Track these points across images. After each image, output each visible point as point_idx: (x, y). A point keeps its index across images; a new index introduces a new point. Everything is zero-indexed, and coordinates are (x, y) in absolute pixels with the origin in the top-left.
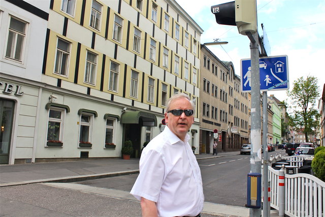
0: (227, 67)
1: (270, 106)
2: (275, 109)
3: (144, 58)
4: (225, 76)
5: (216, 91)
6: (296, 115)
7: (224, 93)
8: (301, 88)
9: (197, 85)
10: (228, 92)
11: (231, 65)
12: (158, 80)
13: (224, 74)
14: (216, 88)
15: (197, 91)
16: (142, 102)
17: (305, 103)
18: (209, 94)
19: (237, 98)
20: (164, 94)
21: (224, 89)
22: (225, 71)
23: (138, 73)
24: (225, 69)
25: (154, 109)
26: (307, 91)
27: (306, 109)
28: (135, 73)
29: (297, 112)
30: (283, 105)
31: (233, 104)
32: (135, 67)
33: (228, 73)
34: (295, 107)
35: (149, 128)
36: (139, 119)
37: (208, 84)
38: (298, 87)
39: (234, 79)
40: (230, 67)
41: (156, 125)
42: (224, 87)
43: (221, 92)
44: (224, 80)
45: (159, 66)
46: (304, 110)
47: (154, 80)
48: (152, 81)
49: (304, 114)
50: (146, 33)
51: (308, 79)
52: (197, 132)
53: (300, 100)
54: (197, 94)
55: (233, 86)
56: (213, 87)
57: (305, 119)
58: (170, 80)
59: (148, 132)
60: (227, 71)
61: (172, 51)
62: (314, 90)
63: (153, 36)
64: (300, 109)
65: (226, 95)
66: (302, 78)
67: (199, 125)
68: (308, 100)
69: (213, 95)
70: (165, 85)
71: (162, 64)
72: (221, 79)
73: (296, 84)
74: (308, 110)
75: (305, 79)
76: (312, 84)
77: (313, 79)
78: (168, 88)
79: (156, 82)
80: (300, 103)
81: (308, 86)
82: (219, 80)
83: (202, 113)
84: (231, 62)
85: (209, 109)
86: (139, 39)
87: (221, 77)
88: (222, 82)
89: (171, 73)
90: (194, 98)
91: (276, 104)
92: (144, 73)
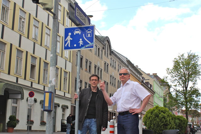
0: (103, 42)
1: (151, 85)
2: (156, 88)
3: (13, 29)
4: (100, 52)
5: (90, 66)
6: (176, 94)
7: (98, 69)
8: (181, 66)
9: (69, 59)
10: (103, 68)
11: (107, 41)
12: (27, 52)
13: (99, 49)
14: (90, 63)
15: (69, 65)
16: (9, 73)
17: (185, 83)
18: (82, 69)
19: (113, 74)
20: (33, 67)
21: (98, 64)
22: (100, 46)
23: (5, 44)
24: (101, 44)
25: (21, 81)
26: (187, 69)
27: (186, 88)
29: (177, 91)
30: (163, 83)
31: (108, 80)
33: (103, 48)
34: (176, 86)
35: (16, 101)
36: (5, 91)
37: (81, 59)
38: (179, 65)
39: (110, 55)
40: (106, 42)
41: (22, 98)
42: (99, 62)
43: (95, 67)
44: (99, 56)
45: (28, 38)
46: (184, 89)
47: (22, 52)
48: (21, 53)
49: (185, 93)
50: (15, 4)
51: (189, 56)
52: (67, 108)
53: (181, 78)
54: (69, 69)
55: (109, 61)
56: (87, 62)
57: (186, 98)
58: (40, 52)
59: (15, 105)
60: (103, 46)
61: (43, 23)
62: (196, 68)
63: (23, 7)
64: (180, 88)
65: (101, 71)
66: (183, 55)
67: (70, 101)
68: (188, 79)
69: (86, 71)
70: (34, 58)
71: (32, 35)
72: (96, 54)
73: (177, 61)
74: (189, 89)
75: (186, 56)
76: (193, 62)
77: (194, 56)
78: (38, 61)
79: (24, 55)
80: (181, 82)
81: (188, 64)
82: (94, 56)
83: (74, 89)
84: (107, 37)
85: (81, 84)
86: (8, 9)
87: (96, 52)
88: (97, 57)
89: (41, 45)
90: (66, 72)
91: (158, 83)
92: (11, 45)
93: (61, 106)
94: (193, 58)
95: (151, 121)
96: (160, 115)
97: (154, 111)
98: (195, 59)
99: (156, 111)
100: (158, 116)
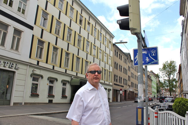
0: (127, 55)
2: (153, 78)
3: (83, 50)
4: (126, 60)
5: (121, 68)
6: (164, 81)
8: (167, 67)
9: (111, 65)
10: (127, 69)
11: (129, 55)
13: (125, 59)
14: (121, 67)
15: (111, 68)
16: (82, 73)
17: (169, 75)
19: (132, 72)
21: (125, 67)
22: (126, 58)
23: (80, 58)
26: (170, 69)
27: (170, 78)
28: (78, 58)
29: (165, 80)
30: (157, 76)
31: (130, 75)
32: (78, 55)
34: (164, 77)
36: (80, 83)
37: (117, 65)
38: (166, 66)
39: (131, 62)
40: (129, 56)
43: (124, 69)
45: (91, 55)
46: (169, 79)
47: (88, 62)
49: (169, 81)
50: (84, 38)
51: (171, 62)
52: (111, 90)
53: (166, 73)
54: (111, 70)
55: (130, 66)
56: (120, 66)
57: (169, 83)
60: (127, 58)
61: (98, 47)
62: (174, 68)
63: (88, 39)
64: (167, 78)
65: (127, 71)
66: (167, 61)
67: (112, 86)
68: (171, 73)
69: (119, 71)
71: (93, 54)
72: (124, 62)
73: (164, 65)
74: (171, 79)
75: (169, 62)
76: (173, 65)
77: (173, 62)
80: (167, 75)
81: (171, 66)
82: (123, 63)
83: (114, 80)
84: (129, 53)
85: (117, 78)
86: (81, 41)
88: (124, 63)
89: (97, 58)
90: (109, 72)
91: (154, 76)
92: (83, 59)
93: (107, 89)
94: (173, 63)
95: (180, 108)
96: (186, 104)
97: (181, 101)
98: (174, 63)
100: (185, 105)
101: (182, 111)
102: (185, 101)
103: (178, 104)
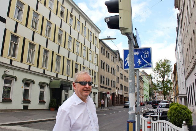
0: (116, 53)
1: (142, 77)
2: (145, 79)
3: (65, 47)
4: (114, 59)
5: (109, 68)
6: (158, 83)
7: (113, 70)
8: (161, 66)
9: (97, 64)
10: (116, 69)
11: (118, 52)
12: (73, 61)
13: (113, 58)
14: (109, 66)
15: (97, 68)
16: (63, 74)
17: (163, 76)
18: (104, 70)
19: (122, 72)
20: (76, 70)
22: (114, 56)
23: (61, 56)
24: (114, 54)
25: (70, 79)
26: (164, 68)
27: (164, 79)
28: (59, 57)
29: (158, 81)
30: (150, 77)
31: (119, 76)
32: (59, 53)
33: (116, 57)
34: (157, 78)
35: (67, 91)
36: (61, 85)
37: (104, 64)
38: (159, 66)
39: (120, 61)
40: (117, 54)
41: (71, 89)
42: (113, 66)
43: (112, 68)
44: (113, 62)
45: (73, 52)
47: (70, 61)
48: (69, 62)
49: (163, 82)
50: (66, 32)
51: (165, 61)
52: (96, 94)
53: (160, 74)
54: (97, 70)
55: (119, 65)
56: (107, 66)
57: (164, 85)
58: (80, 61)
59: (66, 93)
60: (115, 56)
61: (82, 43)
62: (169, 67)
63: (70, 34)
64: (160, 80)
65: (115, 71)
66: (161, 60)
67: (98, 89)
68: (165, 74)
69: (107, 71)
70: (77, 64)
71: (75, 51)
72: (112, 60)
73: (158, 64)
74: (165, 80)
75: (163, 61)
76: (167, 64)
77: (168, 61)
78: (79, 66)
79: (71, 62)
80: (160, 76)
81: (165, 65)
82: (111, 61)
83: (100, 82)
85: (104, 79)
86: (62, 36)
87: (112, 59)
88: (112, 62)
89: (81, 57)
90: (95, 72)
91: (146, 76)
92: (64, 57)
93: (93, 93)
94: (167, 62)
95: (175, 116)
96: (182, 112)
99: (178, 109)
100: (181, 113)
101: (178, 119)
102: (181, 108)
103: (173, 111)
